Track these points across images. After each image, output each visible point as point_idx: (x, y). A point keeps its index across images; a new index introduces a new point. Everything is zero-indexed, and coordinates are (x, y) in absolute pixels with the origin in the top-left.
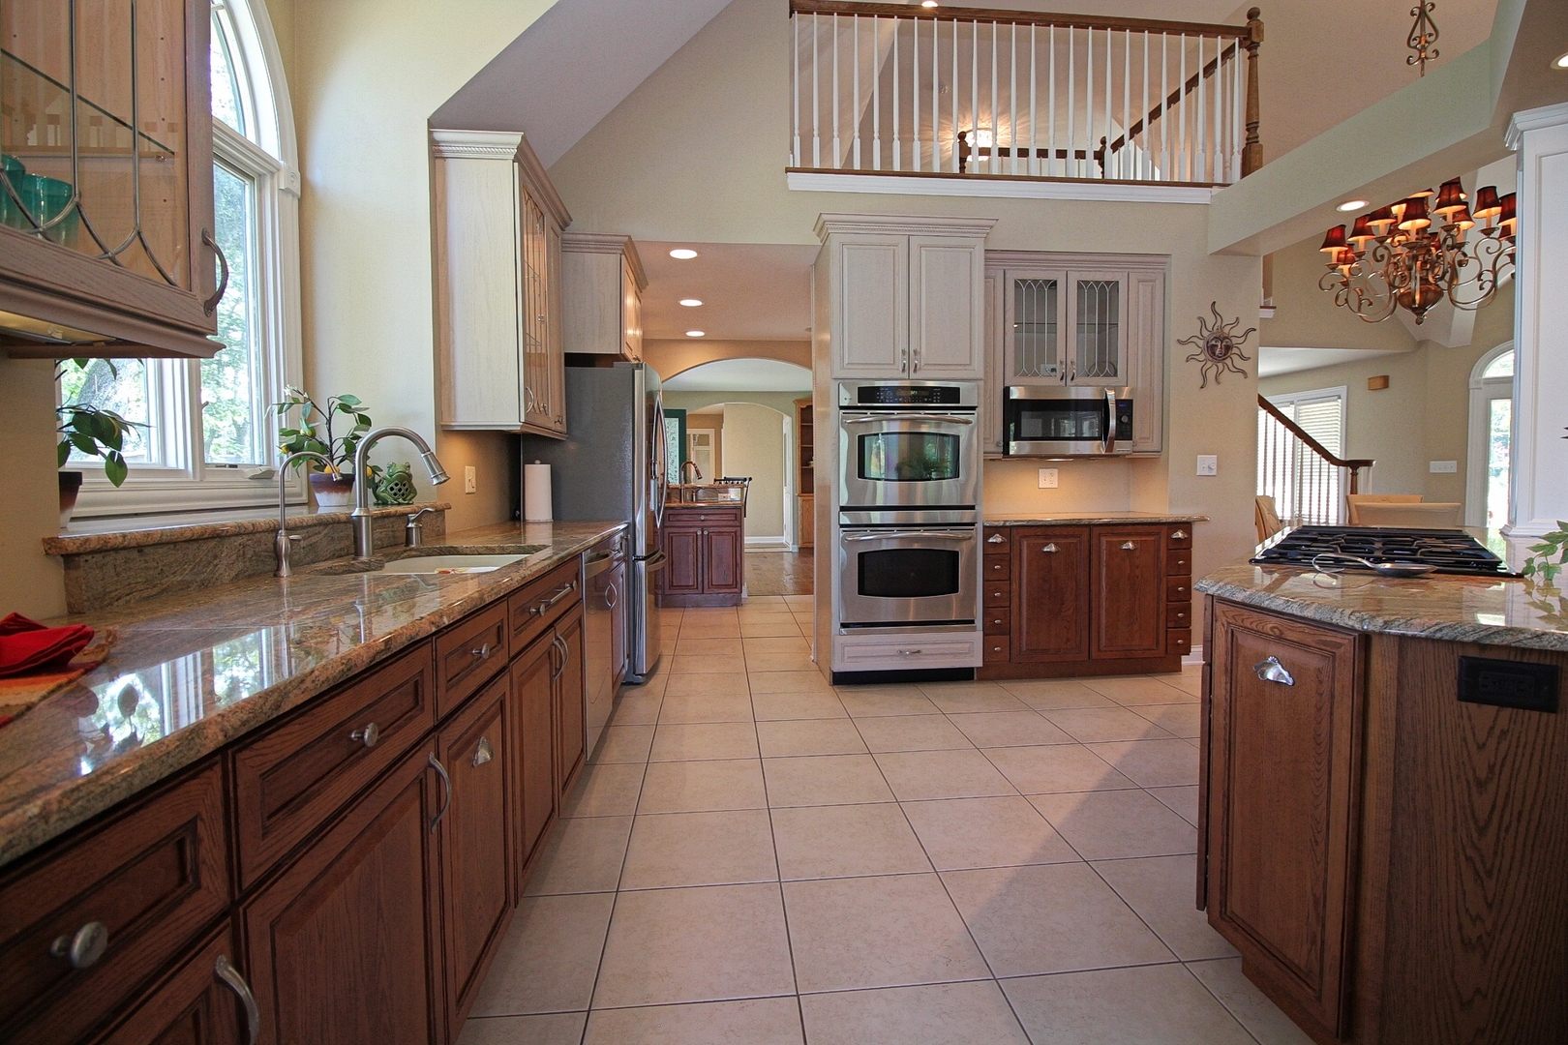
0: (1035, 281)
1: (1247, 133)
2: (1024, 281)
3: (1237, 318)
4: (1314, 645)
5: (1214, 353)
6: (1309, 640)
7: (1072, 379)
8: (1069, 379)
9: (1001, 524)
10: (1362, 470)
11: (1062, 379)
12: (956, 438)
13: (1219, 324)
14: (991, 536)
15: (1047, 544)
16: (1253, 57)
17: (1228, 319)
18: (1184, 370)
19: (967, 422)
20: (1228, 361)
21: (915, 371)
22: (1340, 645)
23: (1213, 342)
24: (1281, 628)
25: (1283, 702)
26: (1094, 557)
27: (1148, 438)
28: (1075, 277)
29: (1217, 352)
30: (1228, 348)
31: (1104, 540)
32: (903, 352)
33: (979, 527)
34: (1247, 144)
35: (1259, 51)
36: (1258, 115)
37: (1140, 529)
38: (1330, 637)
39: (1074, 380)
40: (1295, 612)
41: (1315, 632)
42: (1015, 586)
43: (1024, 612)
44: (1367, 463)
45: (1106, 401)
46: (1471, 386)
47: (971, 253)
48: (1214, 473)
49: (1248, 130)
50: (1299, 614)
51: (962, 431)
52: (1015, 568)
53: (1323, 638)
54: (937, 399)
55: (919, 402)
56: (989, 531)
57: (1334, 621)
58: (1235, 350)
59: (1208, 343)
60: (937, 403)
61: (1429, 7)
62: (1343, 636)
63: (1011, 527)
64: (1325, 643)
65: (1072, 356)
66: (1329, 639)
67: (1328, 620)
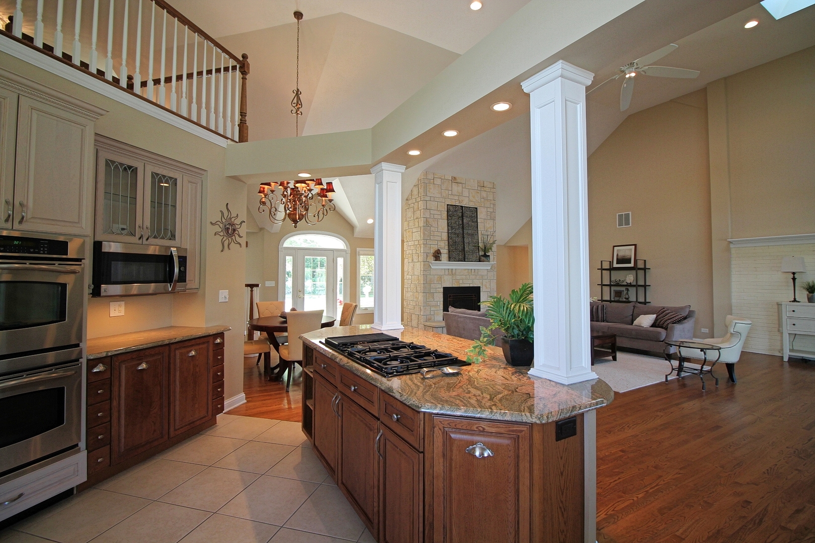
0: (121, 164)
1: (241, 117)
2: (113, 162)
3: (237, 215)
4: (506, 433)
5: (228, 232)
6: (502, 431)
7: (147, 239)
8: (145, 239)
9: (104, 355)
10: (255, 289)
11: (140, 238)
12: (64, 286)
13: (229, 216)
14: (95, 366)
15: (140, 364)
16: (244, 79)
17: (234, 215)
18: (213, 241)
19: (74, 272)
20: (233, 237)
21: (21, 222)
22: (521, 431)
23: (228, 226)
24: (483, 426)
25: (486, 466)
26: (172, 366)
27: (192, 280)
28: (150, 169)
29: (230, 232)
30: (234, 230)
31: (178, 352)
32: (7, 202)
33: (84, 361)
34: (241, 123)
35: (247, 77)
36: (246, 109)
37: (198, 341)
38: (516, 428)
39: (148, 240)
40: (499, 419)
41: (506, 426)
42: (115, 403)
43: (123, 422)
44: (257, 286)
45: (171, 256)
46: (280, 250)
47: (82, 130)
48: (227, 300)
49: (241, 115)
50: (502, 419)
51: (69, 280)
52: (115, 389)
53: (511, 429)
54: (44, 251)
55: (23, 252)
56: (92, 363)
57: (524, 421)
58: (237, 232)
59: (225, 226)
60: (44, 254)
61: (299, 93)
62: (524, 426)
63: (111, 356)
64: (513, 431)
65: (147, 223)
66: (515, 429)
67: (521, 421)
